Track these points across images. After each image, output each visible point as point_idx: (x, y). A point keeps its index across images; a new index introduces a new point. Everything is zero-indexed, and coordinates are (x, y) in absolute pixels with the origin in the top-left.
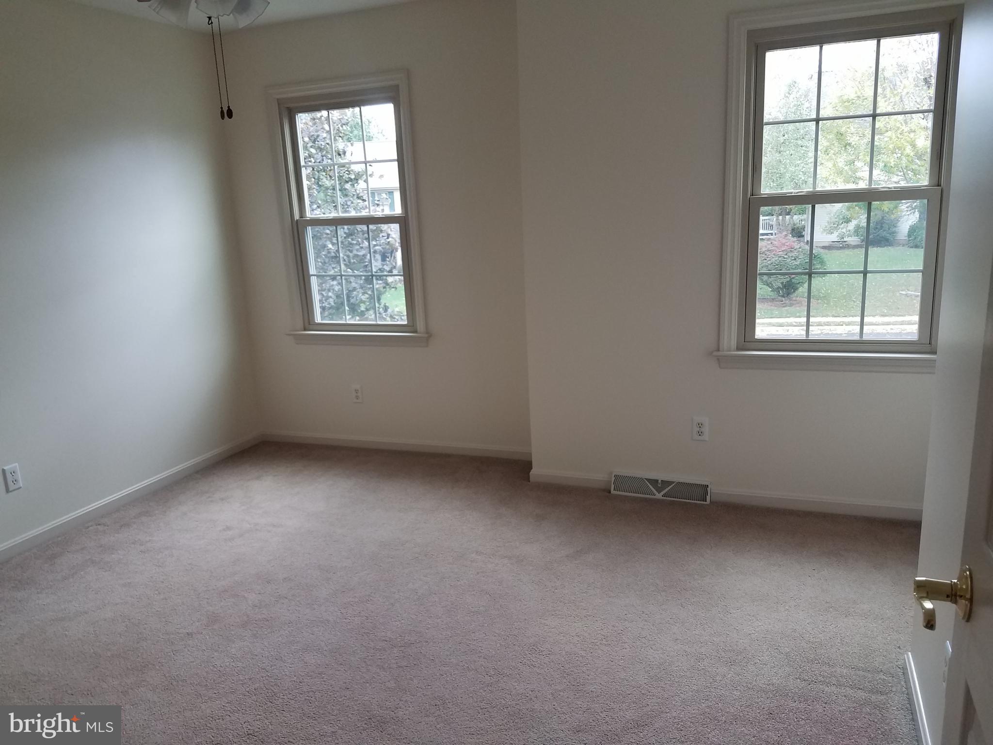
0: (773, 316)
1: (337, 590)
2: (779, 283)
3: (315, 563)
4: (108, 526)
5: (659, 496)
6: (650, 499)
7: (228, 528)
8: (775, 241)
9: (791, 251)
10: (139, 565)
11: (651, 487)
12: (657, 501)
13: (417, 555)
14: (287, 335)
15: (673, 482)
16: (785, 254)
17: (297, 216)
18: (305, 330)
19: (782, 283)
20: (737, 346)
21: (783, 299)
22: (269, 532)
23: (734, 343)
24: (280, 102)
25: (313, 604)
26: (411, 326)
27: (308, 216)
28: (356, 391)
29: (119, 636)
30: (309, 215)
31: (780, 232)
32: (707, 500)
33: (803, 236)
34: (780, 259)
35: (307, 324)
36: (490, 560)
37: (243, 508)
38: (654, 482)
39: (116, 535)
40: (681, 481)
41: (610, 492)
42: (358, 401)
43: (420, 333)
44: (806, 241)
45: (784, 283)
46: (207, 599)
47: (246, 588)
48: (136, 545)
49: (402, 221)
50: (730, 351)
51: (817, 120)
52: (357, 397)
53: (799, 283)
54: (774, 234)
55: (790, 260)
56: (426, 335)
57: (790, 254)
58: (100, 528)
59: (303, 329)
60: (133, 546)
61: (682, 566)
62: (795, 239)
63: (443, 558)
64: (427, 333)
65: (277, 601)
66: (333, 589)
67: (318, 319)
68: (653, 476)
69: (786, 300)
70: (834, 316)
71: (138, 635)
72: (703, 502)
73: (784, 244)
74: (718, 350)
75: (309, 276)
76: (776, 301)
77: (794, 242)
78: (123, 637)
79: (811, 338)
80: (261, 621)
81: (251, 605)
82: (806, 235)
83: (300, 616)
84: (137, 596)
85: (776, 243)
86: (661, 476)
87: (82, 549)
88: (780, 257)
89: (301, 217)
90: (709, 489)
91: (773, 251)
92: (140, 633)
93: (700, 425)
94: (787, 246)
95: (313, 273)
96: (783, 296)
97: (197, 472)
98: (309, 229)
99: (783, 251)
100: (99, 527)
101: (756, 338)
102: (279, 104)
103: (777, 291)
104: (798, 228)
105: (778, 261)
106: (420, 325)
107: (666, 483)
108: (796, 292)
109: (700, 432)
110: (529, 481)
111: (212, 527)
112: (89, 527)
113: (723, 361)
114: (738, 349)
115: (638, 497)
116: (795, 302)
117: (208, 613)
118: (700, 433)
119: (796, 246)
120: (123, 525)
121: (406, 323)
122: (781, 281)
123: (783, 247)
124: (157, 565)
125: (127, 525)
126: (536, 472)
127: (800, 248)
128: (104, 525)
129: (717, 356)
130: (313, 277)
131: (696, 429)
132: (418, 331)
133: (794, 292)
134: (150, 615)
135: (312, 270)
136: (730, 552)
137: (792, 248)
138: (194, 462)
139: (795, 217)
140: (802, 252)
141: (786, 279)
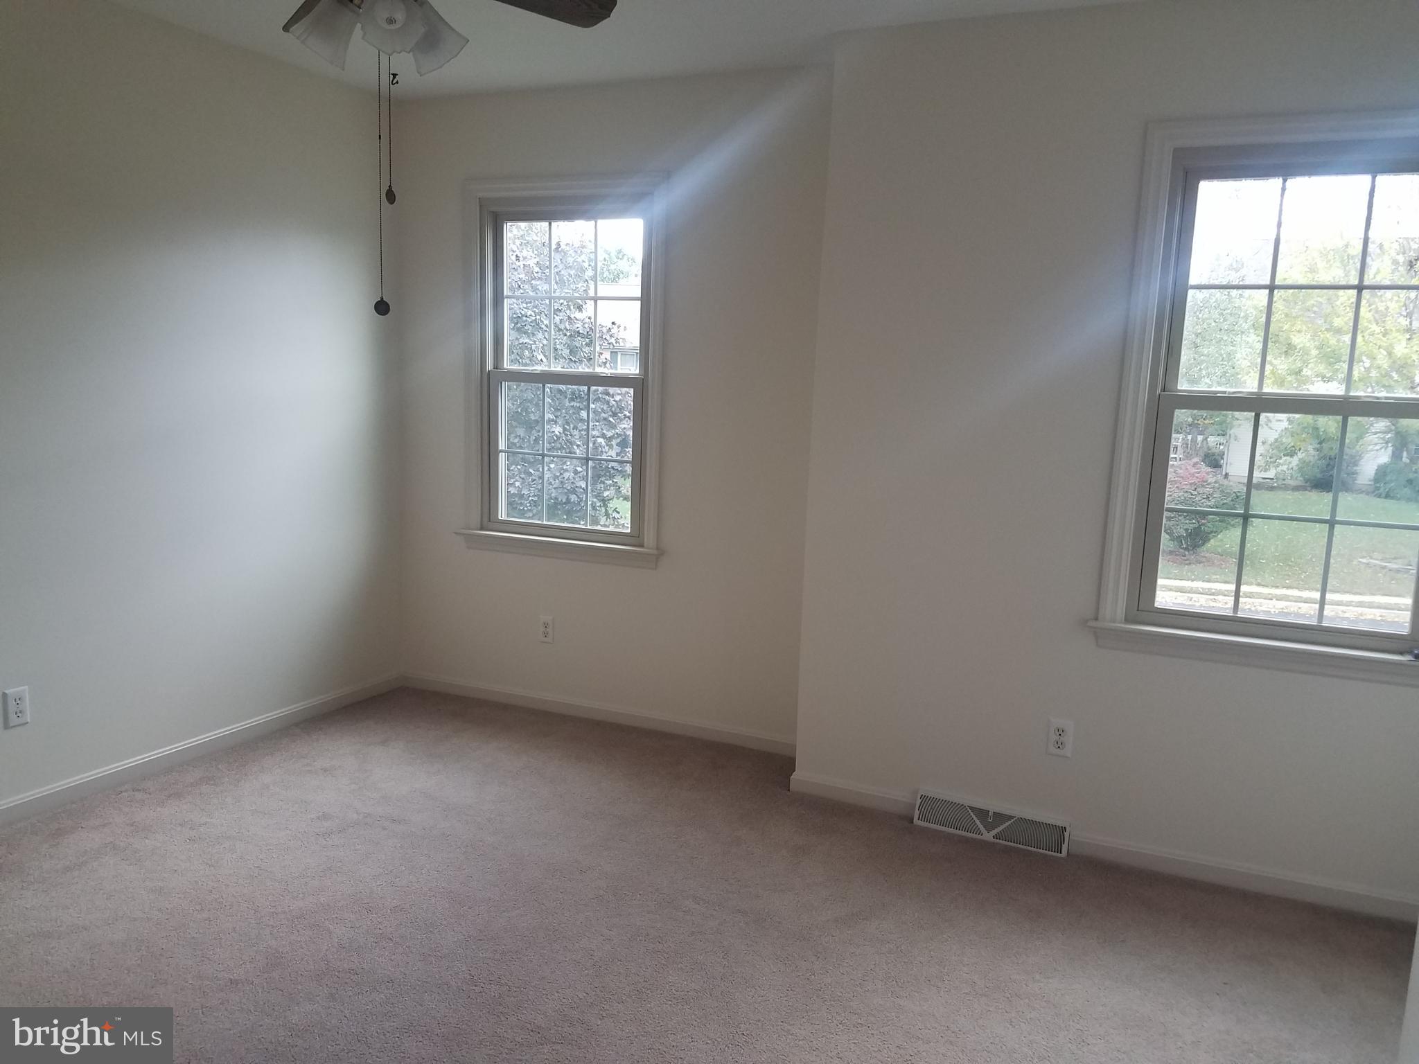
0: (1171, 576)
1: (469, 937)
2: (1182, 530)
3: (443, 888)
4: (150, 794)
5: (988, 836)
6: (974, 840)
7: (324, 817)
8: (1181, 469)
9: (1203, 486)
10: (182, 860)
11: (978, 822)
12: (984, 844)
13: (602, 892)
14: (456, 533)
15: (1011, 817)
16: (1193, 488)
17: (490, 365)
18: (482, 529)
19: (1186, 530)
20: (1126, 616)
21: (1187, 553)
22: (384, 829)
23: (1121, 611)
24: (482, 203)
25: (429, 955)
26: (635, 537)
27: (505, 366)
28: (546, 625)
29: (126, 972)
30: (507, 365)
31: (1187, 457)
32: (1063, 852)
33: (1221, 466)
34: (1186, 495)
35: (485, 519)
36: (715, 913)
37: (353, 786)
38: (982, 814)
39: (159, 809)
40: (1024, 816)
41: (911, 821)
42: (546, 639)
43: (649, 548)
44: (1224, 473)
45: (1190, 531)
46: (273, 927)
47: (334, 916)
48: (183, 828)
49: (639, 384)
50: (1114, 622)
51: (1272, 288)
52: (546, 634)
53: (1212, 532)
54: (1178, 459)
55: (1200, 499)
56: (655, 552)
57: (1201, 490)
58: (139, 795)
59: (479, 526)
60: (179, 829)
61: (1016, 957)
62: (1209, 469)
63: (641, 902)
64: (658, 549)
65: (376, 942)
66: (464, 933)
67: (503, 514)
68: (980, 804)
69: (1190, 555)
70: (1259, 585)
71: (155, 974)
72: (1055, 854)
73: (1193, 475)
74: (1096, 619)
75: (498, 452)
76: (1177, 555)
77: (1208, 473)
78: (131, 975)
79: (1240, 614)
80: (346, 972)
81: (336, 945)
82: (1224, 465)
83: (407, 972)
84: (167, 909)
85: (1181, 471)
86: (994, 805)
87: (104, 825)
88: (1187, 492)
89: (496, 367)
90: (1066, 834)
91: (1176, 484)
92: (160, 972)
93: (1060, 732)
94: (1197, 477)
95: (504, 448)
96: (1185, 549)
97: (297, 725)
98: (505, 385)
99: (1191, 484)
100: (136, 793)
101: (1156, 605)
102: (481, 206)
103: (1179, 540)
104: (1213, 454)
105: (1183, 498)
106: (649, 538)
107: (1000, 817)
108: (1206, 545)
109: (1059, 743)
110: (789, 790)
111: (301, 813)
112: (122, 792)
113: (1103, 637)
114: (1127, 621)
115: (954, 835)
116: (1204, 560)
117: (269, 950)
118: (1060, 745)
119: (1211, 479)
120: (172, 795)
121: (629, 531)
122: (1185, 527)
123: (1190, 478)
124: (207, 864)
125: (178, 795)
126: (802, 776)
127: (1215, 482)
128: (145, 791)
129: (1095, 628)
130: (504, 454)
131: (1054, 737)
132: (645, 545)
133: (1204, 544)
134: (181, 943)
135: (502, 445)
136: (1093, 939)
137: (1204, 482)
138: (295, 708)
139: (1211, 439)
140: (1218, 489)
141: (1191, 524)
